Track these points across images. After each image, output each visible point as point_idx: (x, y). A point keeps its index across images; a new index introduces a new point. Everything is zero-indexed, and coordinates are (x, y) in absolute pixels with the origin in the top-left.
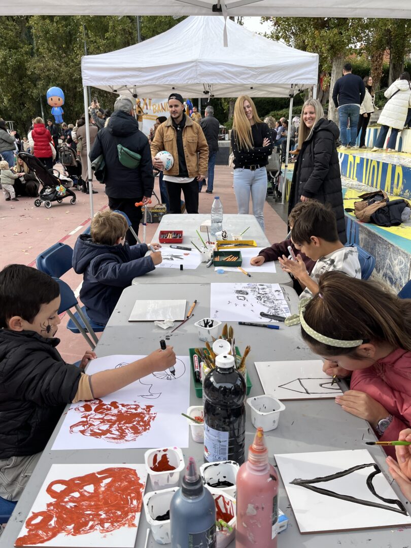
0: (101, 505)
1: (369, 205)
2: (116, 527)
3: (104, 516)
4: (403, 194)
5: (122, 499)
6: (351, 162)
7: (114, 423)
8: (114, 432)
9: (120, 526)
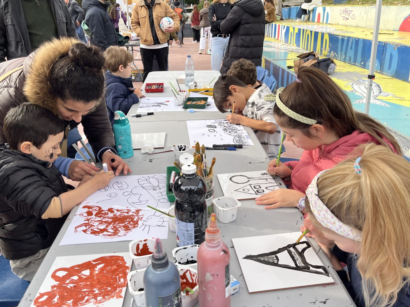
0: (96, 284)
1: (305, 62)
2: (107, 299)
3: (97, 292)
4: (329, 55)
5: (112, 279)
6: (291, 32)
7: (110, 224)
8: (109, 230)
9: (110, 298)
